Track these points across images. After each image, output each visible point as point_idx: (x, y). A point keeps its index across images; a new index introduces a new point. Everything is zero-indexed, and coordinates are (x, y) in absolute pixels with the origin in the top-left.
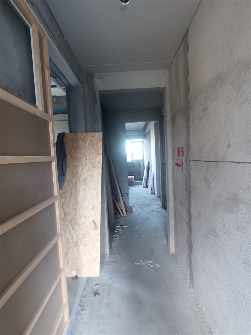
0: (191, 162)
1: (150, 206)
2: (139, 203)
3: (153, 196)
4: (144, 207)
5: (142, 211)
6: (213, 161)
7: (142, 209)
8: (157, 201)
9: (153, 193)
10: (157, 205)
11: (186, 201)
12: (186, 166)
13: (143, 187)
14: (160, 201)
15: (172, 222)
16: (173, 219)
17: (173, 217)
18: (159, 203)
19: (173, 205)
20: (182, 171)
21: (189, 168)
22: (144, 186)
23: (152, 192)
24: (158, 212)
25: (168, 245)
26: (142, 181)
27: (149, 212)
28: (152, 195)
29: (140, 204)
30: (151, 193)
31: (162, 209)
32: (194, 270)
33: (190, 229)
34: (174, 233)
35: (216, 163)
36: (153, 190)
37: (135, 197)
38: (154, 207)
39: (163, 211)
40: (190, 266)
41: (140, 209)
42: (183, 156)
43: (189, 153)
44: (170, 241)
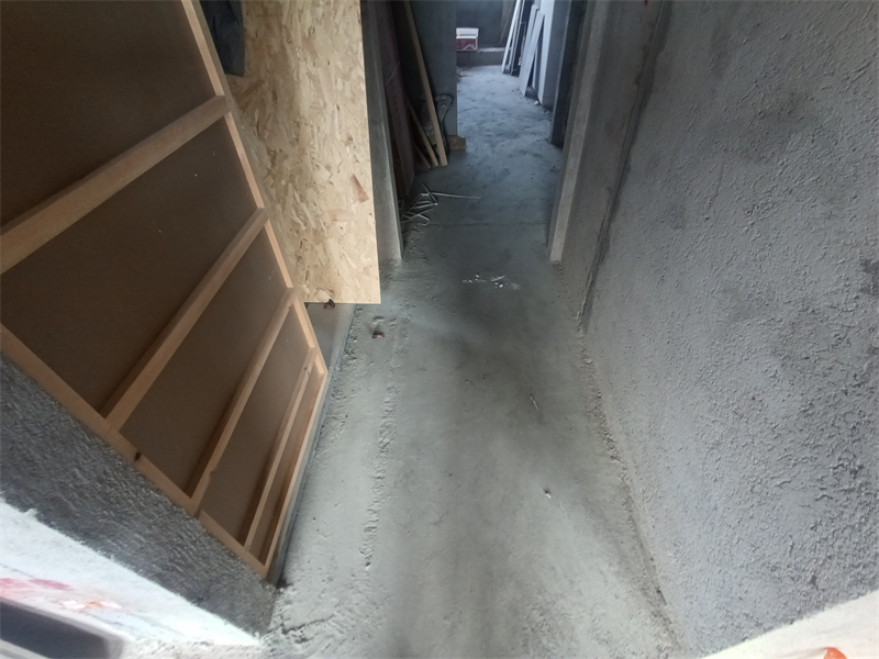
1: (516, 136)
2: (487, 126)
3: (531, 106)
4: (499, 139)
5: (493, 152)
7: (493, 146)
8: (540, 120)
9: (531, 95)
10: (539, 133)
11: (628, 120)
13: (505, 72)
14: (548, 123)
15: (570, 185)
16: (575, 177)
17: (576, 171)
18: (545, 127)
19: (584, 135)
22: (508, 68)
23: (529, 90)
24: (536, 155)
25: (548, 243)
26: (502, 49)
27: (511, 156)
28: (530, 101)
29: (488, 130)
30: (527, 95)
31: (552, 146)
32: (595, 299)
33: (614, 205)
34: (568, 215)
36: (533, 85)
37: (476, 108)
38: (527, 141)
39: (552, 151)
40: (590, 291)
41: (487, 145)
44: (553, 235)
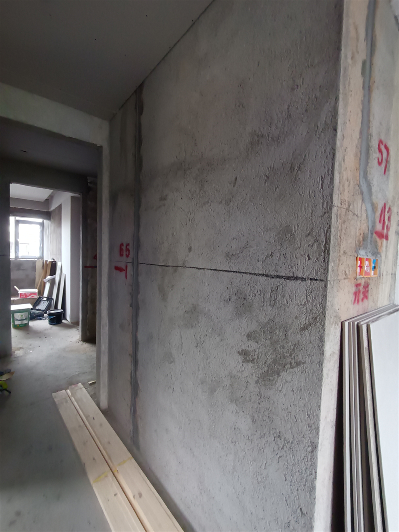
0: (141, 266)
6: (171, 266)
11: (131, 322)
12: (133, 272)
15: (105, 360)
16: (107, 354)
17: (107, 351)
19: (107, 332)
20: (126, 278)
21: (137, 274)
31: (83, 343)
33: (135, 362)
34: (107, 377)
35: (174, 268)
39: (84, 345)
42: (127, 256)
43: (138, 253)
